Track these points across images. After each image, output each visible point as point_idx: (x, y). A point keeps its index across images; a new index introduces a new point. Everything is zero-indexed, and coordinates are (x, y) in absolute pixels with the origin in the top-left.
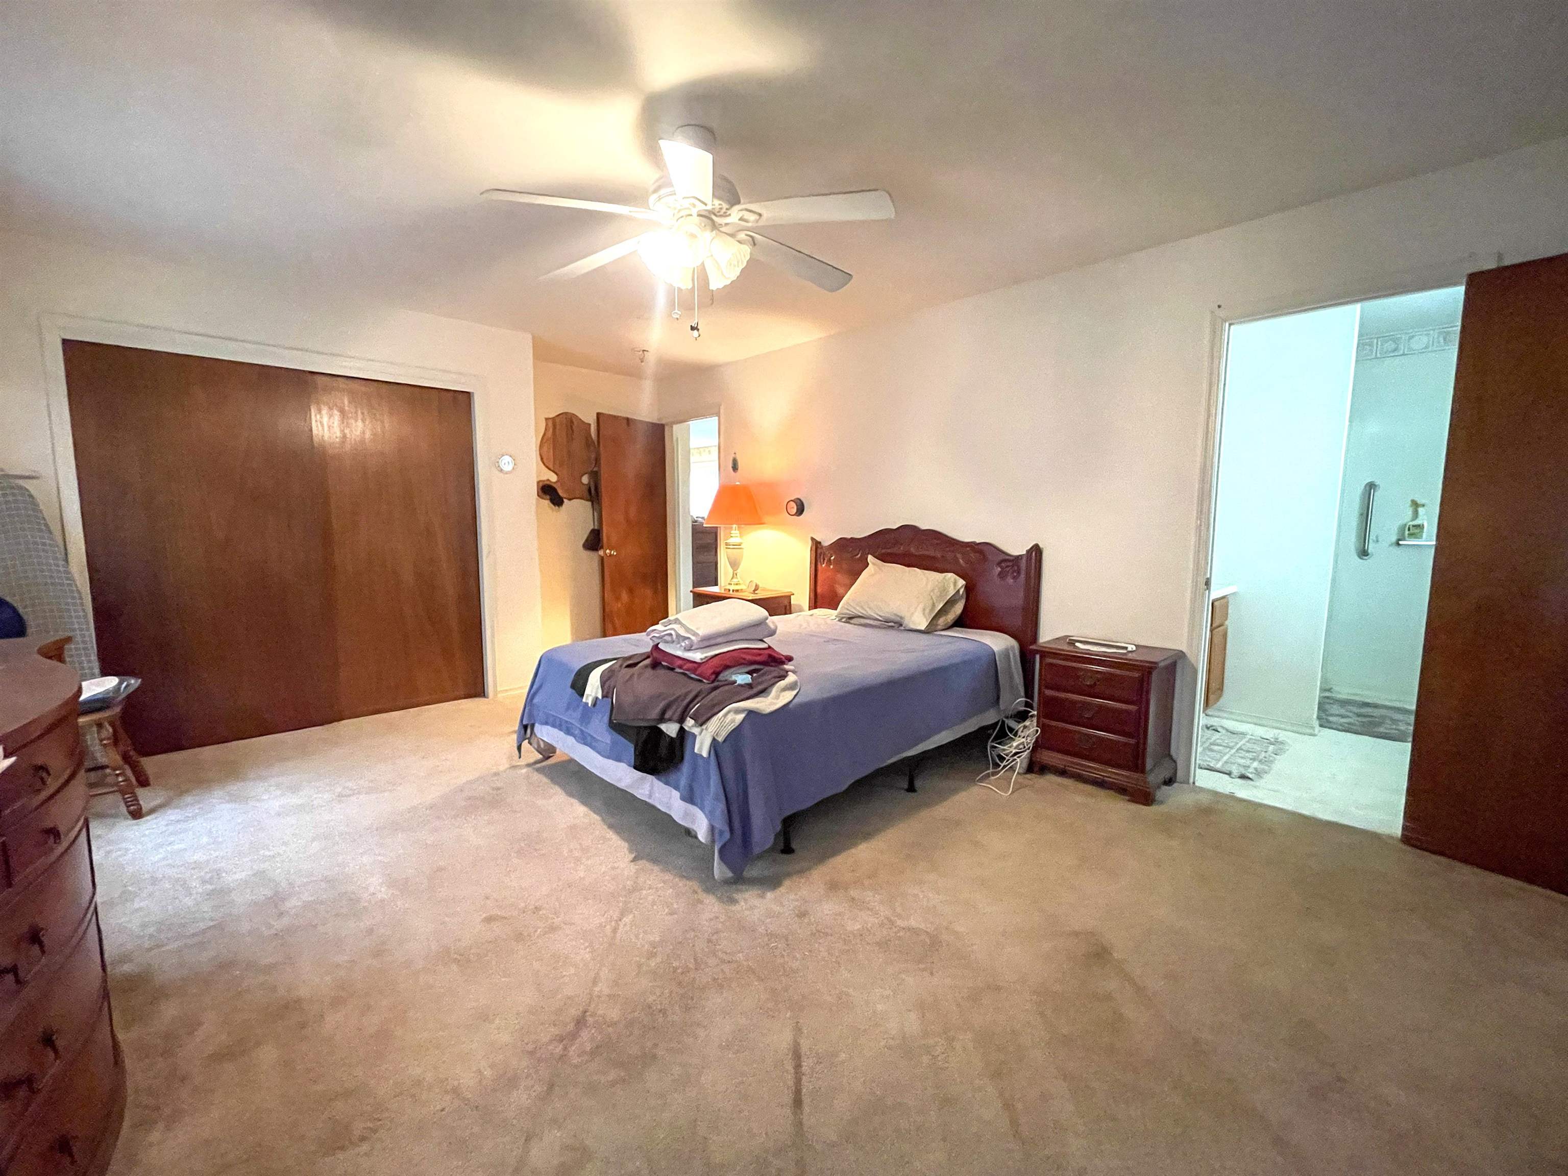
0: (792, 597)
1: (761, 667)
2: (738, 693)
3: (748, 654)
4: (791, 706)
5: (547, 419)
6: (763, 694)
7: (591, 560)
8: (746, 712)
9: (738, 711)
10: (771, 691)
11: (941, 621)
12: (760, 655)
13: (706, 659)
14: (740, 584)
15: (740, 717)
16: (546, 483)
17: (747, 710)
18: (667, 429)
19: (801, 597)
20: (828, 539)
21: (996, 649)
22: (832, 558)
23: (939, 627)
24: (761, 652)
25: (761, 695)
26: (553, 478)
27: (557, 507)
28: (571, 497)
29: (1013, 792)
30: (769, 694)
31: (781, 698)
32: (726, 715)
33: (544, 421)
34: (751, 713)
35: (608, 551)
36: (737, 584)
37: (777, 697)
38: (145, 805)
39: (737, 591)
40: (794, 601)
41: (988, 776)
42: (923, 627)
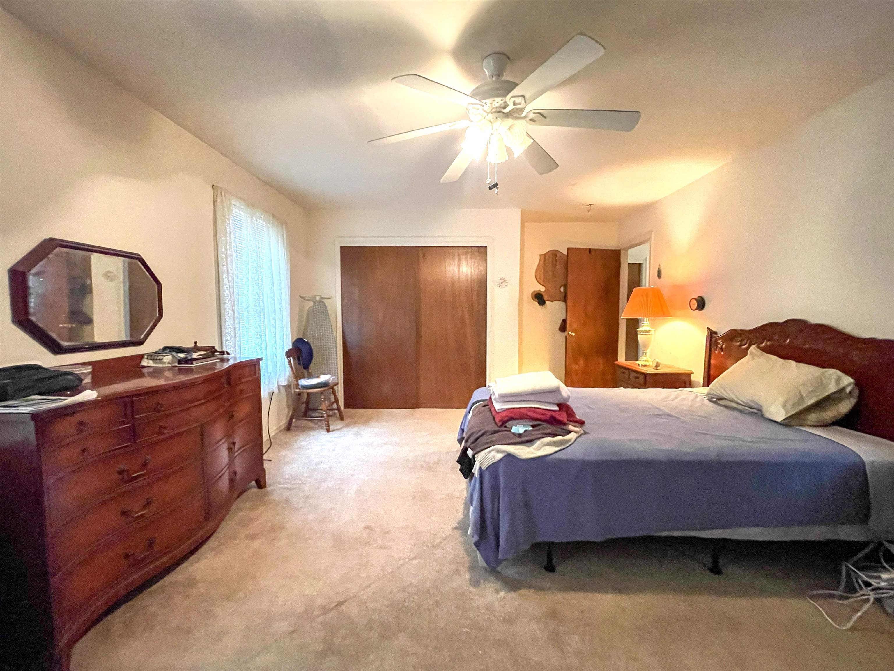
0: (692, 375)
1: (541, 423)
2: (509, 438)
3: (534, 412)
4: (551, 457)
5: (540, 255)
6: (527, 444)
7: (561, 337)
8: (505, 454)
9: (498, 451)
10: (536, 443)
11: (813, 417)
12: (545, 414)
13: (502, 410)
14: (648, 361)
15: (500, 456)
16: (538, 292)
17: (507, 452)
18: (622, 253)
19: (698, 376)
20: (722, 330)
21: (867, 459)
22: (724, 346)
23: (809, 423)
24: (547, 412)
25: (525, 444)
26: (542, 289)
27: (541, 306)
28: (553, 300)
29: (853, 629)
30: (533, 445)
31: (542, 449)
32: (490, 452)
33: (539, 257)
34: (509, 456)
35: (570, 333)
36: (645, 361)
37: (539, 449)
38: (332, 428)
39: (645, 366)
40: (693, 378)
41: (832, 596)
42: (779, 419)
